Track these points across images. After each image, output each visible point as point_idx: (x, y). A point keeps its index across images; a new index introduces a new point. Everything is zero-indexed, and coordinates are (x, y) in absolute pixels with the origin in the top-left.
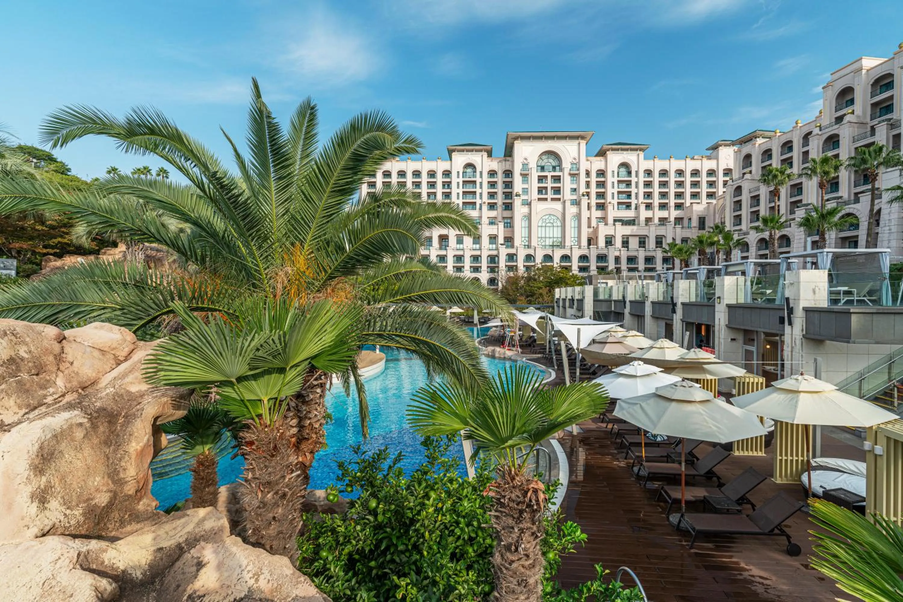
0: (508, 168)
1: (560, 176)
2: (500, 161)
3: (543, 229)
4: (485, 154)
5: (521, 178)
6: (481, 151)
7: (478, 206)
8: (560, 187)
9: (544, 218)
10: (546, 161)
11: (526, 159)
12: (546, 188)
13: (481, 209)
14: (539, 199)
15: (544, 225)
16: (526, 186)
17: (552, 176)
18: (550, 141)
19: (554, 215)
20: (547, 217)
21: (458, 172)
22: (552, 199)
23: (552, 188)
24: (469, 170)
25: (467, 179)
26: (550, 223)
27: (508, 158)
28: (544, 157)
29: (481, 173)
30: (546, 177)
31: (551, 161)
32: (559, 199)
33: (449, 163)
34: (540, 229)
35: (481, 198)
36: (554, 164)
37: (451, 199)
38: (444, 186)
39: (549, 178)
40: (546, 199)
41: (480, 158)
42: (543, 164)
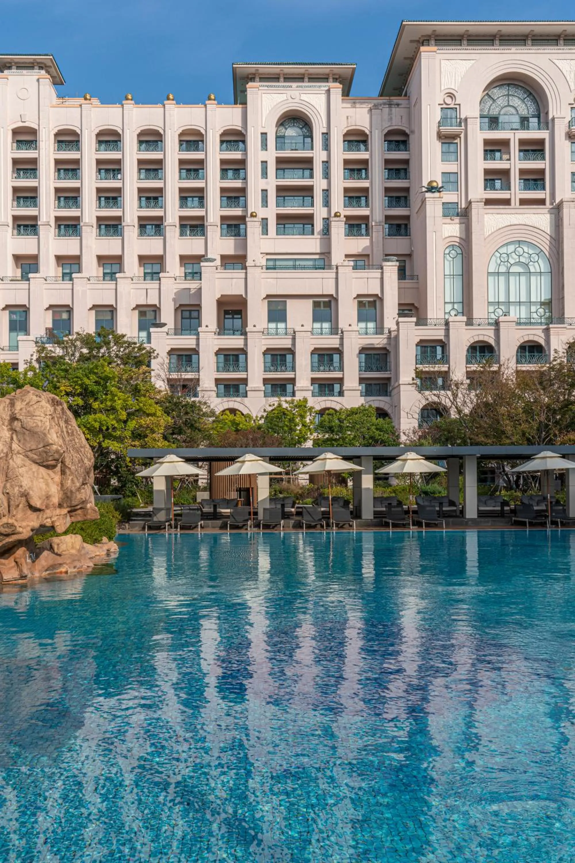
0: (397, 124)
1: (541, 142)
2: (376, 107)
3: (502, 279)
4: (337, 89)
5: (438, 145)
6: (324, 78)
7: (319, 225)
8: (542, 172)
9: (503, 250)
10: (501, 102)
11: (451, 96)
12: (506, 173)
13: (327, 231)
14: (488, 202)
15: (503, 269)
16: (452, 167)
17: (522, 142)
18: (513, 49)
19: (530, 244)
20: (511, 248)
21: (264, 135)
22: (524, 202)
23: (522, 172)
24: (291, 132)
25: (288, 154)
26: (519, 263)
27: (395, 100)
28: (496, 92)
29: (326, 136)
30: (506, 143)
31: (516, 102)
32: (542, 202)
33: (238, 110)
34: (491, 279)
35: (327, 203)
36: (523, 110)
37: (245, 206)
38: (224, 171)
39: (514, 147)
40: (507, 202)
41: (323, 98)
42: (494, 112)
